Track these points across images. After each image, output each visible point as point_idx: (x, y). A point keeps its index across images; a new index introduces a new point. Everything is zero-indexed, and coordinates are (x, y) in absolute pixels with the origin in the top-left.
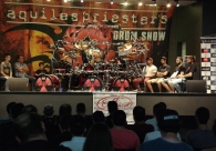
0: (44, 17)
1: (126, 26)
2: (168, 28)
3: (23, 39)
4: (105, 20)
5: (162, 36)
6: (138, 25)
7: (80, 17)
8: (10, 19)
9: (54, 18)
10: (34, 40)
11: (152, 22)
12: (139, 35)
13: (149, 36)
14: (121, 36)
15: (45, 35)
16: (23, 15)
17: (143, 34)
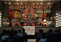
0: (18, 8)
1: (40, 9)
2: (52, 9)
3: (13, 13)
4: (34, 8)
5: (50, 12)
6: (43, 9)
7: (27, 7)
8: (10, 9)
9: (21, 8)
10: (16, 13)
11: (47, 8)
12: (43, 11)
13: (46, 11)
14: (38, 12)
15: (18, 12)
16: (13, 7)
17: (45, 11)
